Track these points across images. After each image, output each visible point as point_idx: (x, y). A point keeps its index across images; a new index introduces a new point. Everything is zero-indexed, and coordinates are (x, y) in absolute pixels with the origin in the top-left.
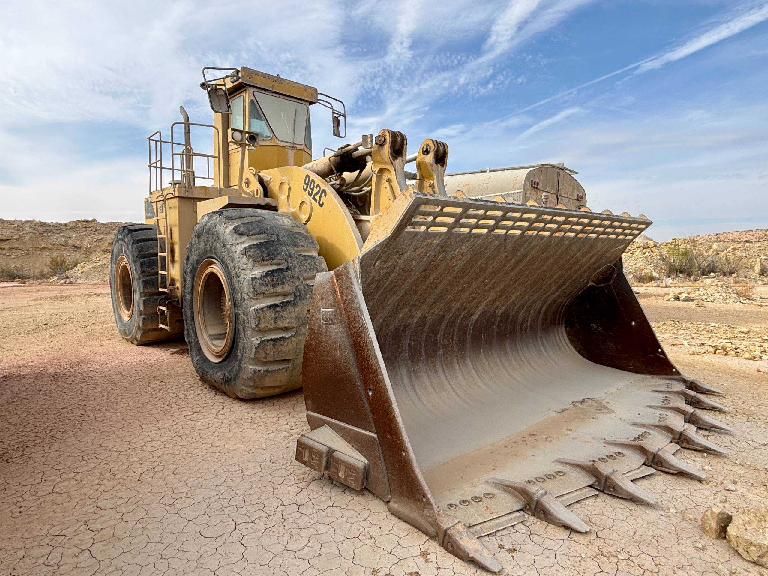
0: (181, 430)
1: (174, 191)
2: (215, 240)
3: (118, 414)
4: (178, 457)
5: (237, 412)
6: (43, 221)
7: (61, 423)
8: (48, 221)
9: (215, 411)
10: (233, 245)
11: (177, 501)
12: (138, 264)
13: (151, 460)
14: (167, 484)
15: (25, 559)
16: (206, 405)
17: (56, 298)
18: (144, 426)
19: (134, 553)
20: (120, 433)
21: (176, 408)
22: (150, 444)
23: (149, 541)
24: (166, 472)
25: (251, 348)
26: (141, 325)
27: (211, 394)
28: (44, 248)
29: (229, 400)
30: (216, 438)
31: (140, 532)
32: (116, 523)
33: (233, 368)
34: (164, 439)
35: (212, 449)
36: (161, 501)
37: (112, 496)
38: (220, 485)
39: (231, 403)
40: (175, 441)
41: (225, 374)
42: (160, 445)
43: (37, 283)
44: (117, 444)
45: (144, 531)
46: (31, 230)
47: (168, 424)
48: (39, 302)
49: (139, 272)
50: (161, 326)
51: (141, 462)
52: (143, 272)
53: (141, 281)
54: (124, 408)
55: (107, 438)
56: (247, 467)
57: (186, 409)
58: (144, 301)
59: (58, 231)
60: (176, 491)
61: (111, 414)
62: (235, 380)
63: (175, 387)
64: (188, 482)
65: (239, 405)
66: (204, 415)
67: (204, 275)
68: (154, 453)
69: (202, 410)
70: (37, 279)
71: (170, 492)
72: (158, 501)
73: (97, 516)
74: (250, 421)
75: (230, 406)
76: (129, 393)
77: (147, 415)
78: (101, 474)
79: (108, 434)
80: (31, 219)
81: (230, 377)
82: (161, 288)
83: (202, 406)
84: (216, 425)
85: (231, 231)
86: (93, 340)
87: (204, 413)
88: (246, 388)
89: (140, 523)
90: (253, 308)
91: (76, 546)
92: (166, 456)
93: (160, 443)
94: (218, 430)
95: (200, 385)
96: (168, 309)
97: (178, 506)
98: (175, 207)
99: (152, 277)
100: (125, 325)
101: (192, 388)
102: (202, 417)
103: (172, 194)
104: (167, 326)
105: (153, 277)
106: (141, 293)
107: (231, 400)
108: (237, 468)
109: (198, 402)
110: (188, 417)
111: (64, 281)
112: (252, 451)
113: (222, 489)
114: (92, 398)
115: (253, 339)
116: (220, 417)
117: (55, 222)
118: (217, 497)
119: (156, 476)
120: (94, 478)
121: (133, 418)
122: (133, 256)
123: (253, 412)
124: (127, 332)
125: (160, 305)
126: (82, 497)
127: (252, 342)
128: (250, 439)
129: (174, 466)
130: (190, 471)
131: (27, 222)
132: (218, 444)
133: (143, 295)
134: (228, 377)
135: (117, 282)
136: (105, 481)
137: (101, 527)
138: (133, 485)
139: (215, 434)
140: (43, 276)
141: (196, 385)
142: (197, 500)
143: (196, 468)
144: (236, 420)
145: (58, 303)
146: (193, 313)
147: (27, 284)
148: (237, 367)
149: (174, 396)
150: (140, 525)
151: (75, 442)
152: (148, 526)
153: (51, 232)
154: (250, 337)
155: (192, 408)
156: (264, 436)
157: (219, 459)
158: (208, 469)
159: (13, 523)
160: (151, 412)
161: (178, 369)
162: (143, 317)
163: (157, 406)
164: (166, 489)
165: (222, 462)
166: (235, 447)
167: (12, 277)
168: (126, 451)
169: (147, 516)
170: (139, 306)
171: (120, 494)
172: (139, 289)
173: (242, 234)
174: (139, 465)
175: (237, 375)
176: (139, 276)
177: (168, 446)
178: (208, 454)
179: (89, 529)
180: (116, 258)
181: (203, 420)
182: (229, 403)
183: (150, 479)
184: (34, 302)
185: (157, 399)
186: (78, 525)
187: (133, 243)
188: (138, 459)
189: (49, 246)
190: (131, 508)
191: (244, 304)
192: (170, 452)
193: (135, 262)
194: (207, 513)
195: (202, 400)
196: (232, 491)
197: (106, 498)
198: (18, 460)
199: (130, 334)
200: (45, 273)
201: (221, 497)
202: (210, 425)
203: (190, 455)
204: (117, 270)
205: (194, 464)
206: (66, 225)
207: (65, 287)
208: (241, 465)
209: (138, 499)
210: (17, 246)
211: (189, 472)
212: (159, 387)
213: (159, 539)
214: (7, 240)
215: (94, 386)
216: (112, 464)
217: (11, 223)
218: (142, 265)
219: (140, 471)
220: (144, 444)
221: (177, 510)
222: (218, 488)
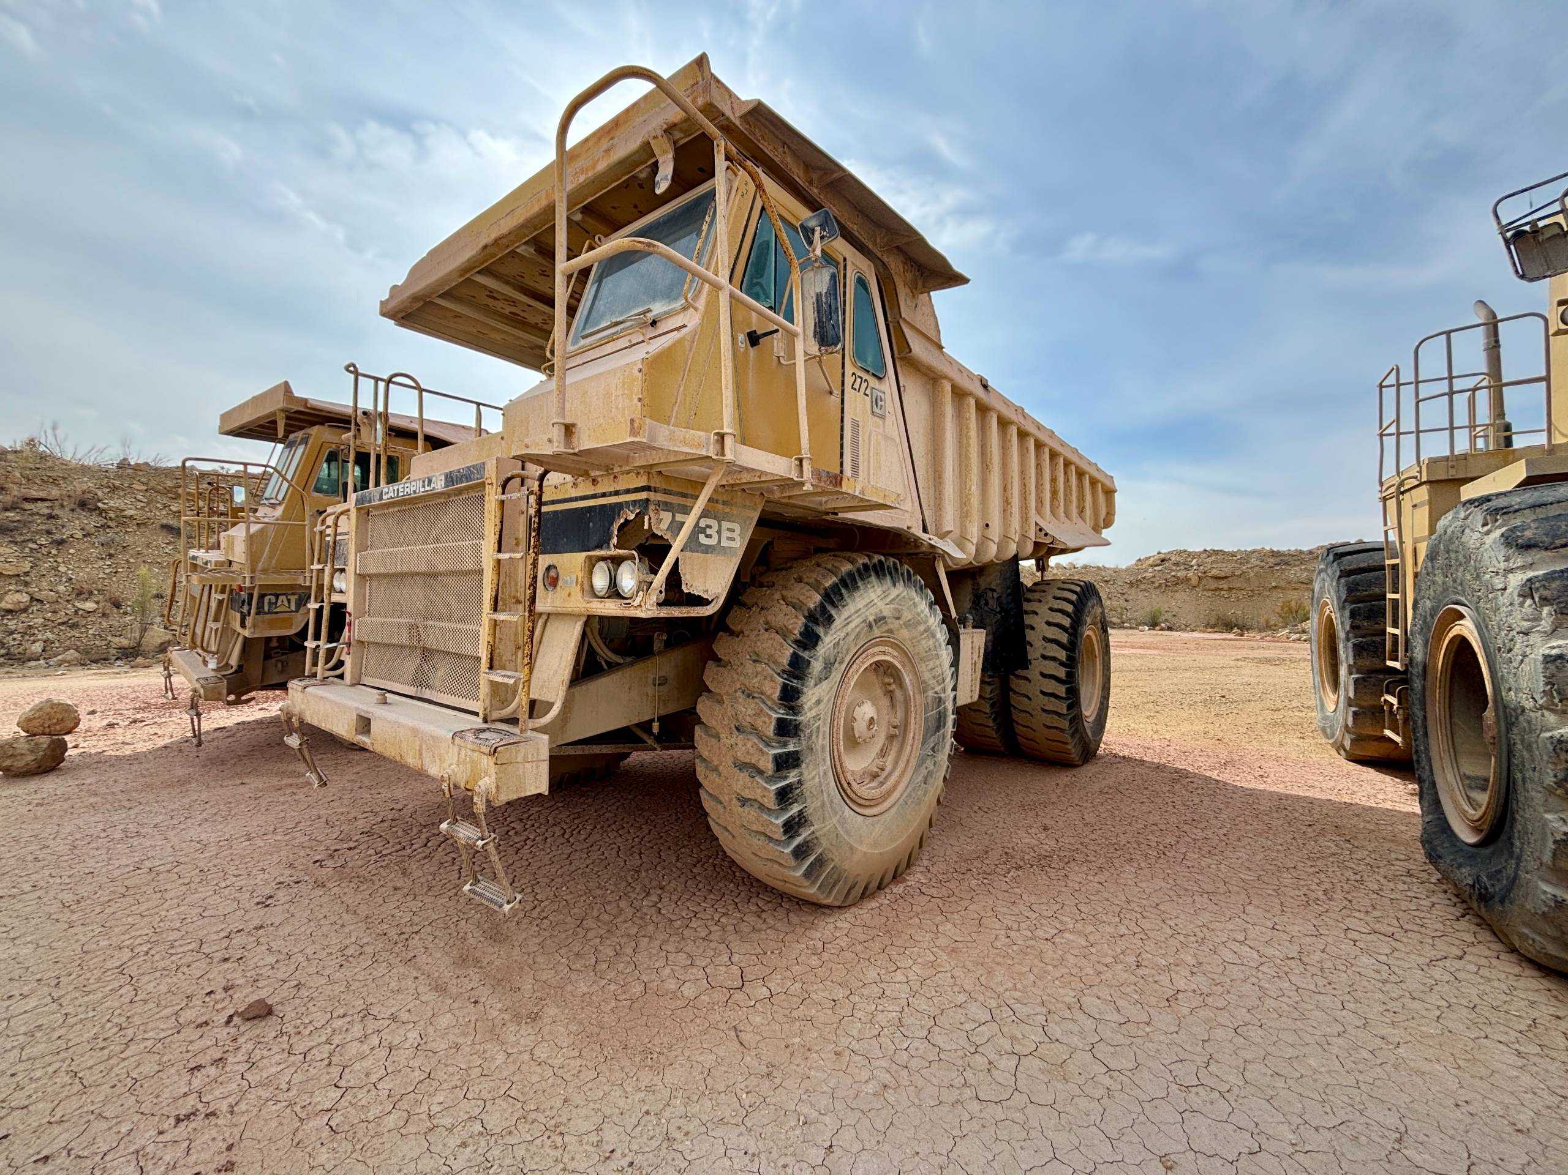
0: (1318, 953)
1: (1420, 472)
2: (1460, 564)
3: (1223, 866)
4: (1270, 1003)
5: (1496, 984)
6: (1275, 549)
7: (1135, 846)
8: (1284, 548)
9: (1432, 954)
10: (1497, 573)
11: (1200, 1088)
12: (1347, 613)
13: (1215, 976)
14: (1207, 1041)
15: (960, 1010)
16: (1416, 928)
17: (1267, 661)
18: (1249, 908)
19: (1063, 1122)
20: (1202, 901)
21: (1337, 905)
22: (1235, 946)
23: (1098, 1123)
24: (1224, 1018)
25: (1544, 840)
26: (1350, 723)
27: (1452, 910)
28: (1275, 587)
29: (1493, 946)
30: (1390, 1015)
31: (1099, 1092)
32: (1081, 1046)
33: (1499, 871)
34: (1270, 951)
35: (1359, 1032)
36: (1173, 1067)
37: (1109, 998)
38: (1317, 1129)
39: (1495, 954)
40: (1287, 969)
41: (1478, 876)
42: (1253, 959)
43: (1258, 637)
44: (1182, 916)
45: (1106, 1098)
46: (1258, 563)
47: (1297, 928)
48: (1240, 663)
49: (1348, 628)
50: (1388, 733)
51: (1195, 970)
52: (1353, 627)
53: (1350, 644)
54: (1240, 861)
55: (1175, 898)
56: (1422, 1138)
57: (1362, 916)
58: (1356, 681)
59: (1298, 563)
60: (1213, 1068)
61: (1210, 861)
62: (1502, 902)
63: (1368, 860)
64: (1249, 1067)
65: (1517, 970)
66: (1395, 949)
67: (1446, 642)
68: (1229, 967)
69: (1396, 936)
70: (1260, 631)
71: (1200, 1061)
72: (1166, 1062)
73: (1067, 1014)
74: (1524, 1028)
75: (1483, 962)
76: (1267, 838)
77: (1270, 892)
78: (1123, 953)
79: (1182, 892)
80: (1259, 548)
81: (1491, 890)
82: (1391, 659)
83: (1406, 927)
84: (1412, 985)
85: (1495, 542)
86: (1274, 732)
87: (1397, 945)
88: (1538, 938)
89: (1111, 1077)
90: (1548, 734)
91: (1013, 1038)
92: (1246, 988)
93: (1255, 955)
94: (1407, 1000)
95: (1433, 880)
96: (1399, 703)
97: (1195, 1101)
98: (1422, 504)
99: (1374, 638)
100: (1325, 718)
101: (1408, 879)
102: (1388, 951)
103: (1416, 478)
104: (1398, 734)
105: (1377, 639)
106: (1350, 666)
107: (1498, 947)
108: (1392, 1120)
109: (1400, 914)
110: (1353, 935)
111: (1298, 636)
112: (1470, 1108)
113: (1314, 1140)
114: (1202, 826)
115: (1548, 816)
116: (1437, 973)
117: (1293, 549)
118: (1290, 1150)
119: (1202, 1013)
120: (1110, 952)
121: (1242, 884)
122: (1339, 598)
123: (1552, 1011)
124: (1328, 730)
125: (1388, 692)
126: (1074, 971)
127: (1545, 823)
128: (1485, 1073)
129: (1248, 1017)
130: (1272, 1049)
131: (1254, 551)
132: (1383, 1032)
133: (1354, 670)
134: (1486, 889)
135: (1319, 643)
136: (1120, 967)
137: (1058, 1036)
138: (1153, 1001)
139: (1391, 1005)
140: (1268, 627)
141: (1424, 875)
142: (1238, 1118)
143: (1290, 1050)
144: (1477, 1001)
145: (1265, 669)
146: (1425, 717)
147: (1245, 637)
148: (1510, 871)
149: (1352, 878)
150: (1107, 1081)
151: (1130, 882)
152: (1116, 1094)
153: (1287, 564)
154: (1541, 810)
155: (1377, 920)
156: (1545, 1094)
157: (1361, 1067)
158: (1315, 1071)
159: (986, 952)
160: (1283, 889)
161: (1403, 828)
162: (1353, 709)
163: (1302, 883)
164: (1199, 1049)
165: (1361, 1078)
166: (1426, 1067)
167: (1228, 626)
168: (1186, 936)
169: (1129, 1074)
170: (1346, 690)
171: (1121, 1003)
172: (1347, 657)
173: (1528, 546)
174: (1188, 974)
175: (1509, 890)
176: (1347, 633)
177: (1266, 970)
178: (1340, 1041)
179: (1043, 1027)
180: (1318, 602)
181: (1383, 958)
182: (1487, 953)
183: (1186, 1011)
184: (1233, 663)
185: (1312, 870)
186: (1039, 1009)
187: (1340, 577)
188: (1193, 962)
189: (1282, 584)
190: (1120, 1039)
191: (1521, 718)
192: (1262, 983)
193: (1342, 608)
194: (1239, 1164)
195: (1416, 913)
196: (1335, 1165)
197: (1100, 994)
198: (1053, 875)
199: (1333, 735)
200: (1272, 623)
201: (1297, 1157)
202: (1394, 978)
203: (1296, 1015)
204: (1320, 623)
205: (1291, 1038)
206: (1311, 552)
207: (1297, 645)
208: (1407, 1121)
209: (1140, 1033)
210: (1238, 585)
211: (1269, 1049)
212: (1334, 849)
213: (1114, 1135)
214: (1226, 577)
215: (1222, 806)
216: (1150, 946)
217: (1233, 554)
218: (1353, 615)
219: (1181, 984)
220: (1224, 939)
221: (1185, 1106)
222: (1308, 1133)
